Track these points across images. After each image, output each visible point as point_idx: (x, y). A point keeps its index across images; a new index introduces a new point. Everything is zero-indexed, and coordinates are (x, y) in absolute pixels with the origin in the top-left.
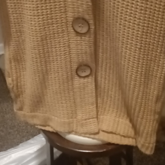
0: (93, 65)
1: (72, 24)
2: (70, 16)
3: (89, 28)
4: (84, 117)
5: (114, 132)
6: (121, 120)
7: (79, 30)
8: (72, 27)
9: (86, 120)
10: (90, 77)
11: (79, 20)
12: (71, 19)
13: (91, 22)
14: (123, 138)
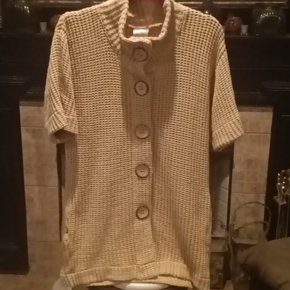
0: (150, 207)
1: (136, 171)
2: (134, 164)
3: (149, 172)
4: (144, 262)
5: (172, 274)
6: (176, 263)
7: (141, 174)
8: (136, 172)
9: (145, 264)
10: (148, 219)
11: (142, 166)
12: (134, 166)
13: (151, 167)
14: (180, 280)
